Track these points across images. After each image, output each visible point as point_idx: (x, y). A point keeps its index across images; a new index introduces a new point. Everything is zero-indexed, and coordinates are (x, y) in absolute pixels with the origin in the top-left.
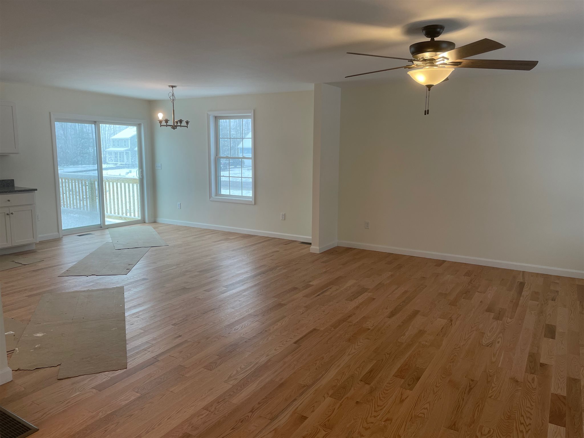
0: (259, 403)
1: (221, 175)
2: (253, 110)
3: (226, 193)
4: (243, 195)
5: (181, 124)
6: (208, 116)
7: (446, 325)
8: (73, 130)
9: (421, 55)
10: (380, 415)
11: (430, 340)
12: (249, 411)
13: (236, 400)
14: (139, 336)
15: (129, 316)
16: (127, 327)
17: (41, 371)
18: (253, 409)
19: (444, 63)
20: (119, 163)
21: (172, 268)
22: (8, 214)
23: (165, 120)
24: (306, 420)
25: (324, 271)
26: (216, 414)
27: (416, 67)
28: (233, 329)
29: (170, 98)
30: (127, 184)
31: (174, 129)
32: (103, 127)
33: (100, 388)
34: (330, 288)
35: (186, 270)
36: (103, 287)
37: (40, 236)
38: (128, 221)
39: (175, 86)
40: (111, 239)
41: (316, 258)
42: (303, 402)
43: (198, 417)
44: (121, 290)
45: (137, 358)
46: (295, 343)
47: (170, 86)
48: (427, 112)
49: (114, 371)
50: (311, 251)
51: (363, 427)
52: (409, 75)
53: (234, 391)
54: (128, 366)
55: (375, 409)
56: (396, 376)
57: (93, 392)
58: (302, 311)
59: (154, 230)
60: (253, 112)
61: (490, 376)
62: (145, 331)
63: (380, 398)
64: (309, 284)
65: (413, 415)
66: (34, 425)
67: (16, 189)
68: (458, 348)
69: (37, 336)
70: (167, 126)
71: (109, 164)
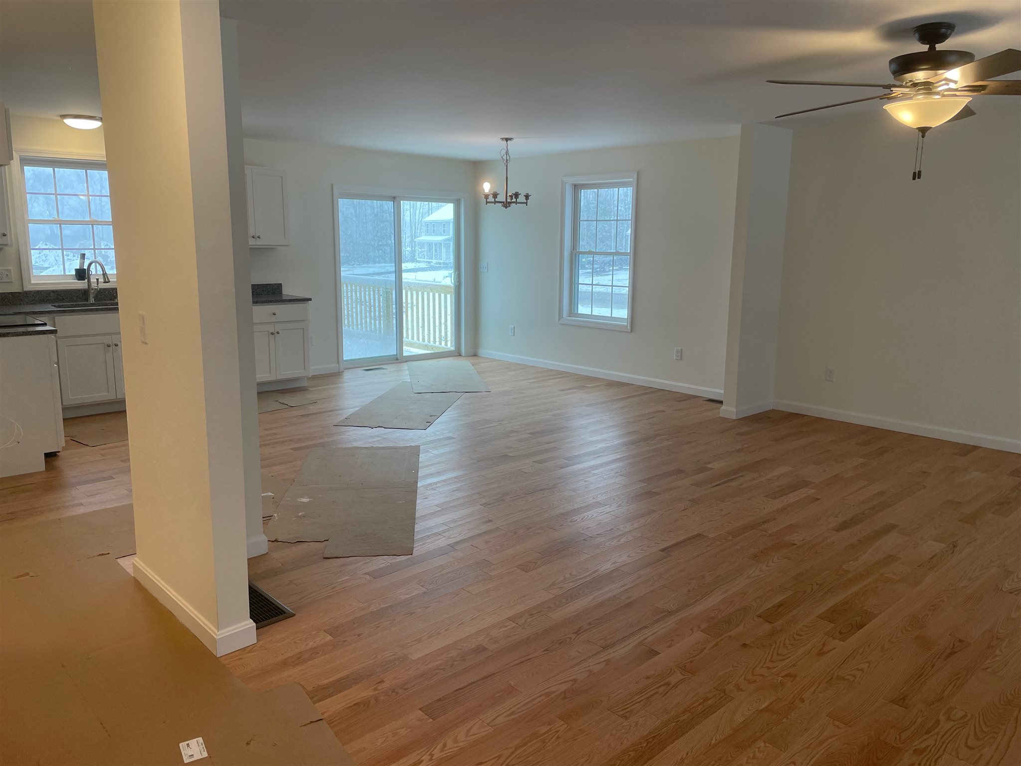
0: (590, 624)
1: (580, 282)
2: (636, 173)
3: (600, 314)
4: (613, 316)
5: (516, 200)
6: (563, 184)
7: (943, 552)
8: (369, 208)
9: (909, 76)
10: (777, 667)
11: (902, 572)
12: (572, 632)
13: (557, 615)
14: (433, 514)
15: (423, 486)
16: (418, 501)
17: (305, 545)
18: (579, 630)
19: (950, 88)
20: (434, 261)
21: (491, 425)
22: (272, 334)
23: (492, 194)
24: (656, 655)
25: (738, 448)
26: (525, 629)
27: (900, 97)
28: (569, 520)
29: (502, 157)
30: (437, 295)
31: (506, 207)
32: (405, 205)
33: (375, 575)
34: (742, 476)
35: (511, 429)
36: (392, 445)
37: (312, 368)
38: (436, 351)
39: (510, 139)
40: (409, 377)
41: (729, 426)
42: (657, 632)
43: (500, 628)
44: (415, 451)
45: (426, 543)
46: (663, 550)
47: (502, 139)
48: (917, 175)
49: (395, 556)
50: (721, 415)
51: (745, 679)
52: (886, 110)
53: (555, 603)
54: (414, 552)
55: (772, 658)
56: (822, 617)
57: (365, 578)
58: (684, 506)
59: (472, 368)
60: (635, 176)
61: (997, 638)
62: (443, 509)
63: (784, 644)
64: (706, 466)
65: (835, 675)
66: (291, 609)
67: (284, 298)
68: (953, 590)
69: (302, 501)
70: (495, 202)
71: (419, 263)
